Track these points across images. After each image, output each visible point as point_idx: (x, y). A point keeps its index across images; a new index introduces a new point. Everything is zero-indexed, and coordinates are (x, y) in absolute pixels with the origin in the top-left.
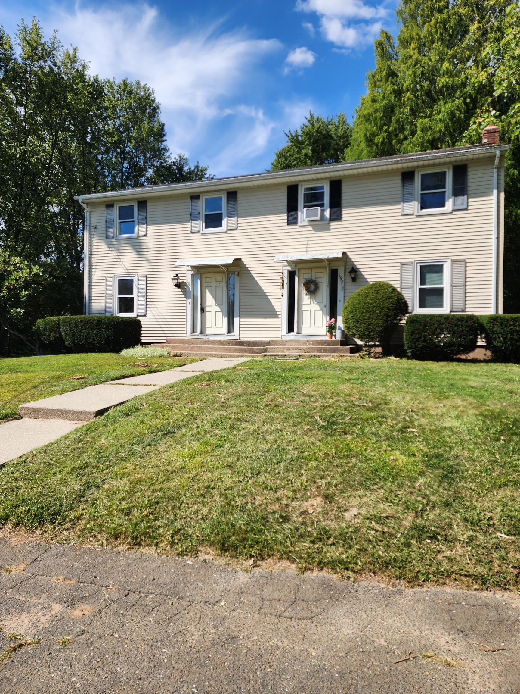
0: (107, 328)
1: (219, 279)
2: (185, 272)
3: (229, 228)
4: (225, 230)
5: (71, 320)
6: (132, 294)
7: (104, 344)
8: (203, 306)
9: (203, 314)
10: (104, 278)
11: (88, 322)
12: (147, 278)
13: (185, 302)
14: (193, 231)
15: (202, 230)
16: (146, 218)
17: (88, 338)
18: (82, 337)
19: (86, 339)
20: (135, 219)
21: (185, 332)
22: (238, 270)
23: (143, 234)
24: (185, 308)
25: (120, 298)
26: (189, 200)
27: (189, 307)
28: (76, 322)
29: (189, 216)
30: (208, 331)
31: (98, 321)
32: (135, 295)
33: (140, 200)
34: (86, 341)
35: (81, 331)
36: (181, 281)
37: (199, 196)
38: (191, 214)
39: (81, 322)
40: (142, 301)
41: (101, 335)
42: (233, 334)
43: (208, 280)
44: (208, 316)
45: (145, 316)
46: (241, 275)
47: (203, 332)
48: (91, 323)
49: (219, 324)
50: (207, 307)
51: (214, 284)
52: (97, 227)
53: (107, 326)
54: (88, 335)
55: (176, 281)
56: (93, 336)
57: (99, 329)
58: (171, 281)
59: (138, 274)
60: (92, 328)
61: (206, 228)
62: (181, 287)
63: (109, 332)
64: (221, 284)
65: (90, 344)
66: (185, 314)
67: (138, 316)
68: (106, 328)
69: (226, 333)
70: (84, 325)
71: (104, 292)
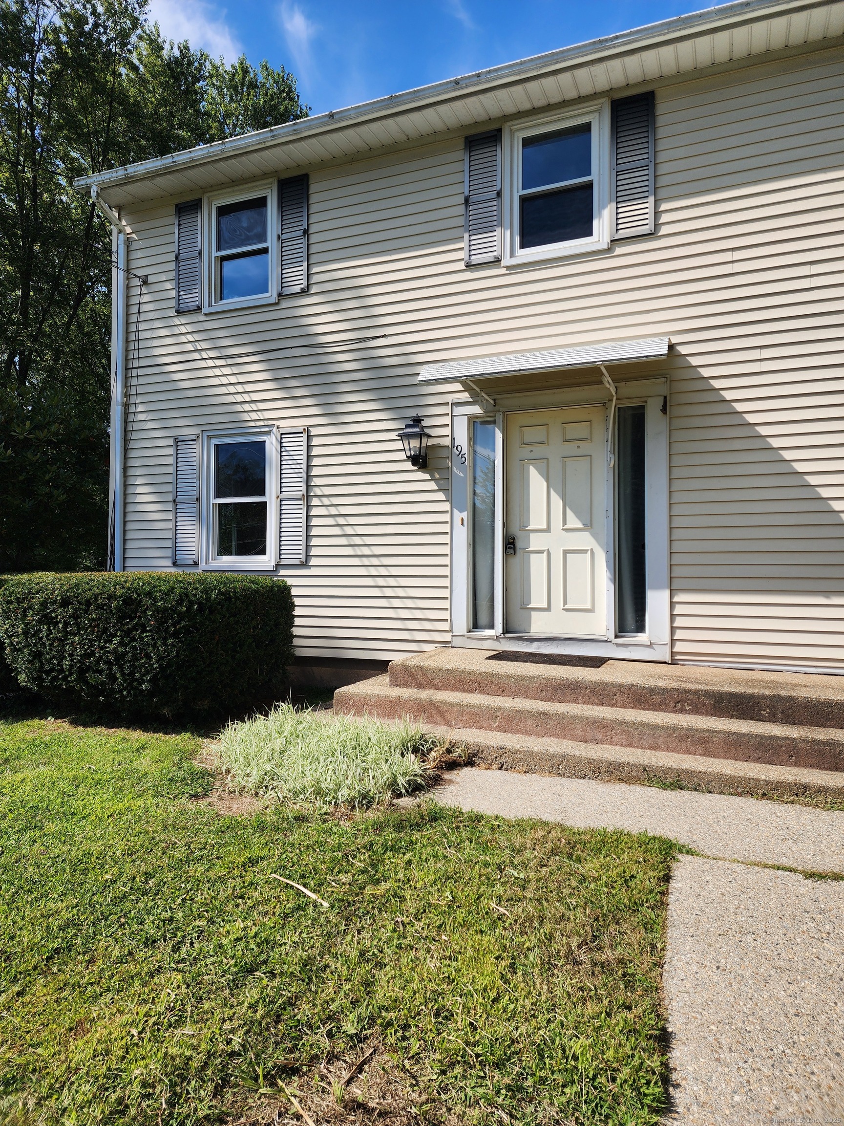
0: (160, 631)
1: (580, 430)
2: (446, 410)
3: (622, 234)
4: (604, 245)
5: (29, 595)
6: (262, 493)
7: (150, 694)
8: (515, 530)
9: (515, 561)
10: (171, 442)
11: (88, 603)
12: (309, 438)
13: (446, 517)
14: (475, 260)
15: (512, 255)
16: (306, 232)
17: (89, 668)
18: (66, 663)
19: (82, 671)
20: (271, 242)
21: (446, 626)
22: (663, 390)
23: (297, 289)
24: (446, 539)
25: (221, 506)
26: (461, 154)
27: (462, 535)
28: (44, 605)
29: (461, 209)
30: (539, 625)
31: (128, 601)
32: (271, 497)
33: (285, 176)
34: (82, 678)
35: (62, 641)
36: (431, 442)
37: (500, 130)
38: (467, 200)
39: (65, 603)
40: (296, 515)
41: (135, 659)
42: (641, 638)
43: (531, 434)
44: (537, 565)
45: (304, 565)
46: (675, 411)
47: (515, 623)
48: (100, 607)
49: (579, 598)
50: (532, 536)
51: (555, 450)
52: (151, 279)
53: (160, 623)
54: (87, 655)
55: (415, 443)
56: (108, 662)
57: (128, 633)
58: (399, 445)
59: (281, 423)
60: (105, 630)
61: (522, 246)
62: (431, 462)
63: (170, 647)
64: (586, 448)
65: (96, 690)
66: (446, 561)
67: (278, 566)
68: (157, 630)
69: (612, 636)
70: (75, 617)
71: (170, 488)
